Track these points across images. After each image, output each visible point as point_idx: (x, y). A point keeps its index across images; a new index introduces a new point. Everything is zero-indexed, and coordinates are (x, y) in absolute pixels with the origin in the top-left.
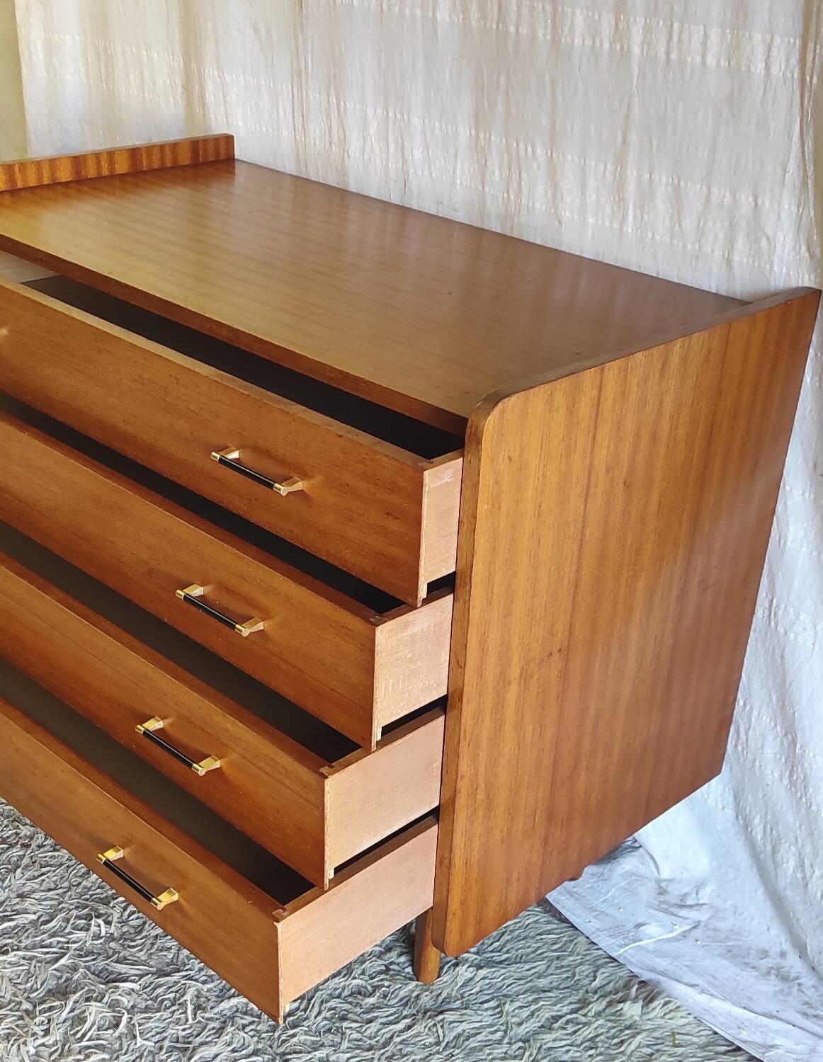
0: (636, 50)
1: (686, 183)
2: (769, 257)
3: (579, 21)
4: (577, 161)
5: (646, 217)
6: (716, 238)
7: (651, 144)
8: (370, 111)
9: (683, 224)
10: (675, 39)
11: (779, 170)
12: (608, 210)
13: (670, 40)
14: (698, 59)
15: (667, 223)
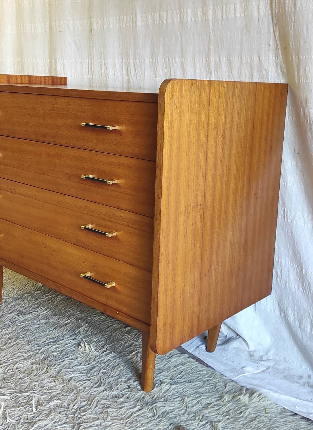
0: (211, 18)
1: (233, 58)
2: (267, 76)
3: (190, 13)
4: (191, 59)
5: (219, 73)
6: (246, 75)
7: (219, 48)
8: (117, 61)
9: (233, 72)
10: (224, 11)
11: (267, 46)
12: (204, 74)
13: (222, 12)
14: (233, 15)
15: (227, 74)
